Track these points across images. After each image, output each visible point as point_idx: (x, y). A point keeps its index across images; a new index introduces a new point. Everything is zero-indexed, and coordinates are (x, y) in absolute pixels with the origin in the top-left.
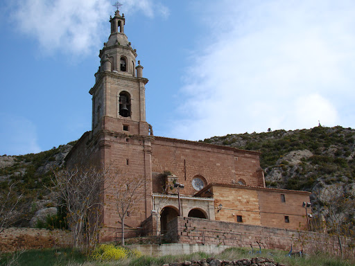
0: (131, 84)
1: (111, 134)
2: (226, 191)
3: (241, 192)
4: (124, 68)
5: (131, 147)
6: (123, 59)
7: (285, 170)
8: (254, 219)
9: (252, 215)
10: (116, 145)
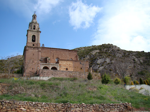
0: (36, 33)
1: (28, 47)
2: (63, 62)
3: (68, 62)
4: (34, 29)
5: (34, 50)
6: (34, 26)
7: (90, 56)
8: (71, 69)
9: (71, 68)
10: (30, 50)
